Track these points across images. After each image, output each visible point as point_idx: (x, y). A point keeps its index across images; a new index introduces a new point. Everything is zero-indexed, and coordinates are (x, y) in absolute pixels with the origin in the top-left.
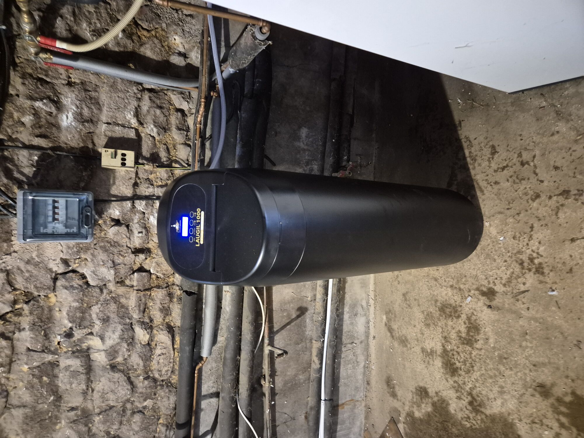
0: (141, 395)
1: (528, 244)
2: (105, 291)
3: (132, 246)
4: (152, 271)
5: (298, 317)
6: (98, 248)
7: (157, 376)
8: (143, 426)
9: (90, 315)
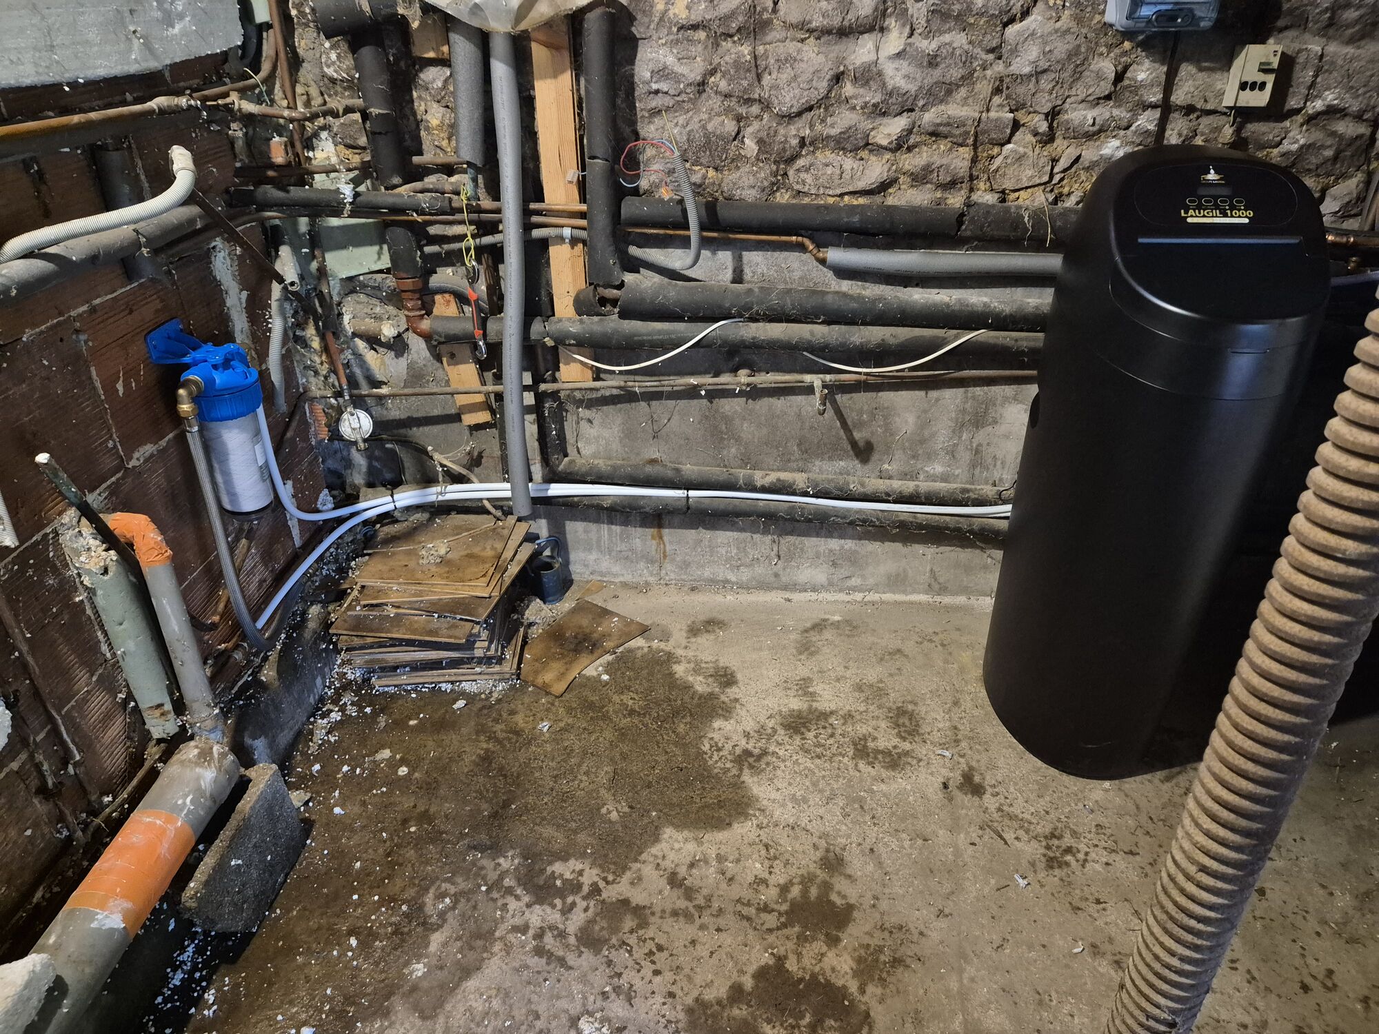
0: (772, 133)
1: (1097, 846)
2: (991, 57)
3: (1067, 106)
4: (1010, 146)
5: (854, 444)
6: (1078, 42)
7: (801, 162)
8: (713, 139)
9: (950, 30)
